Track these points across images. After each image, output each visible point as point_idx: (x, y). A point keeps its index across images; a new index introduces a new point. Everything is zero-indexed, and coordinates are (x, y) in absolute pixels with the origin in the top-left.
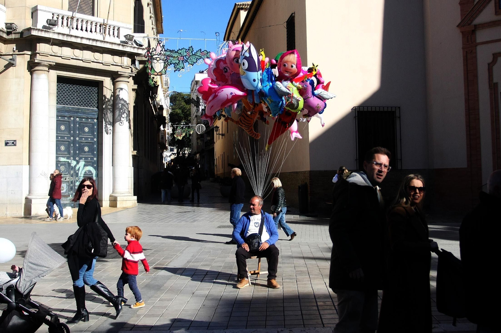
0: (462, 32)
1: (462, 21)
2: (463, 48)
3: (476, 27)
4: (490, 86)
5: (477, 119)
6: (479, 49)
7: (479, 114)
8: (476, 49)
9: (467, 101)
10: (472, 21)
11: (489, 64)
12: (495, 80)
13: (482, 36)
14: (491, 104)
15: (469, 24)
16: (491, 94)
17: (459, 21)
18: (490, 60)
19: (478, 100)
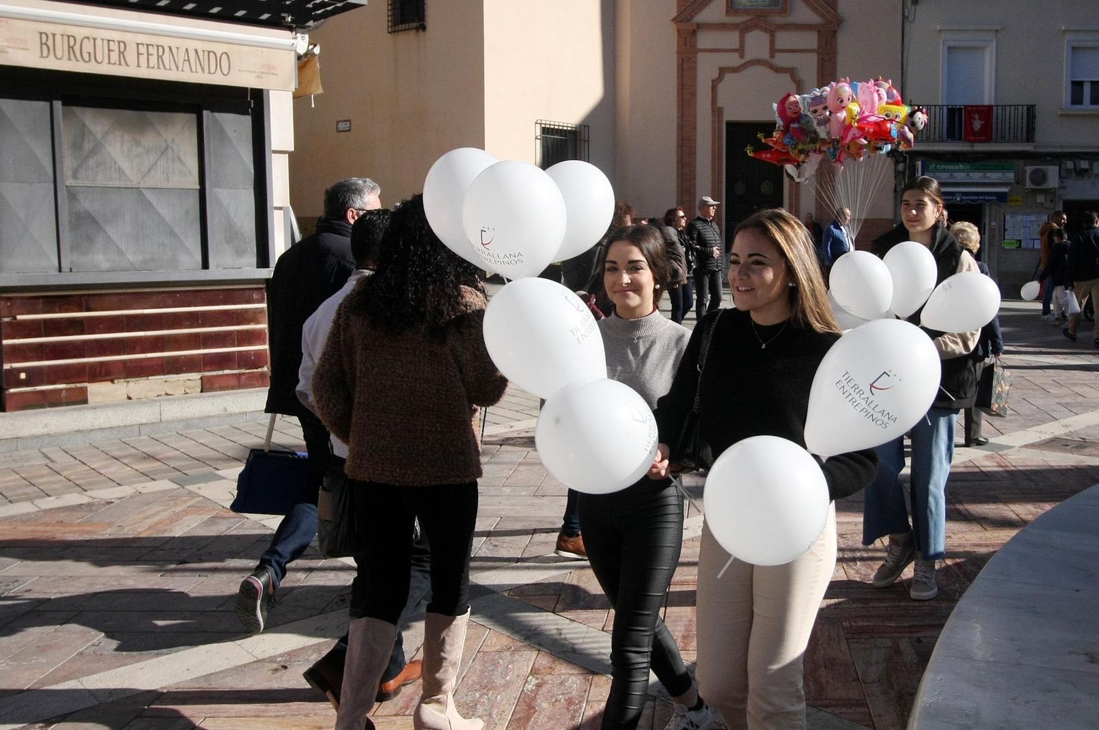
0: (678, 31)
1: (680, 13)
2: (678, 53)
3: (700, 26)
4: (713, 111)
5: (692, 154)
6: (701, 57)
7: (695, 147)
8: (696, 57)
9: (681, 127)
10: (692, 17)
11: (713, 81)
12: (720, 104)
13: (705, 40)
14: (713, 135)
15: (688, 21)
16: (713, 122)
17: (674, 13)
18: (716, 75)
19: (695, 128)
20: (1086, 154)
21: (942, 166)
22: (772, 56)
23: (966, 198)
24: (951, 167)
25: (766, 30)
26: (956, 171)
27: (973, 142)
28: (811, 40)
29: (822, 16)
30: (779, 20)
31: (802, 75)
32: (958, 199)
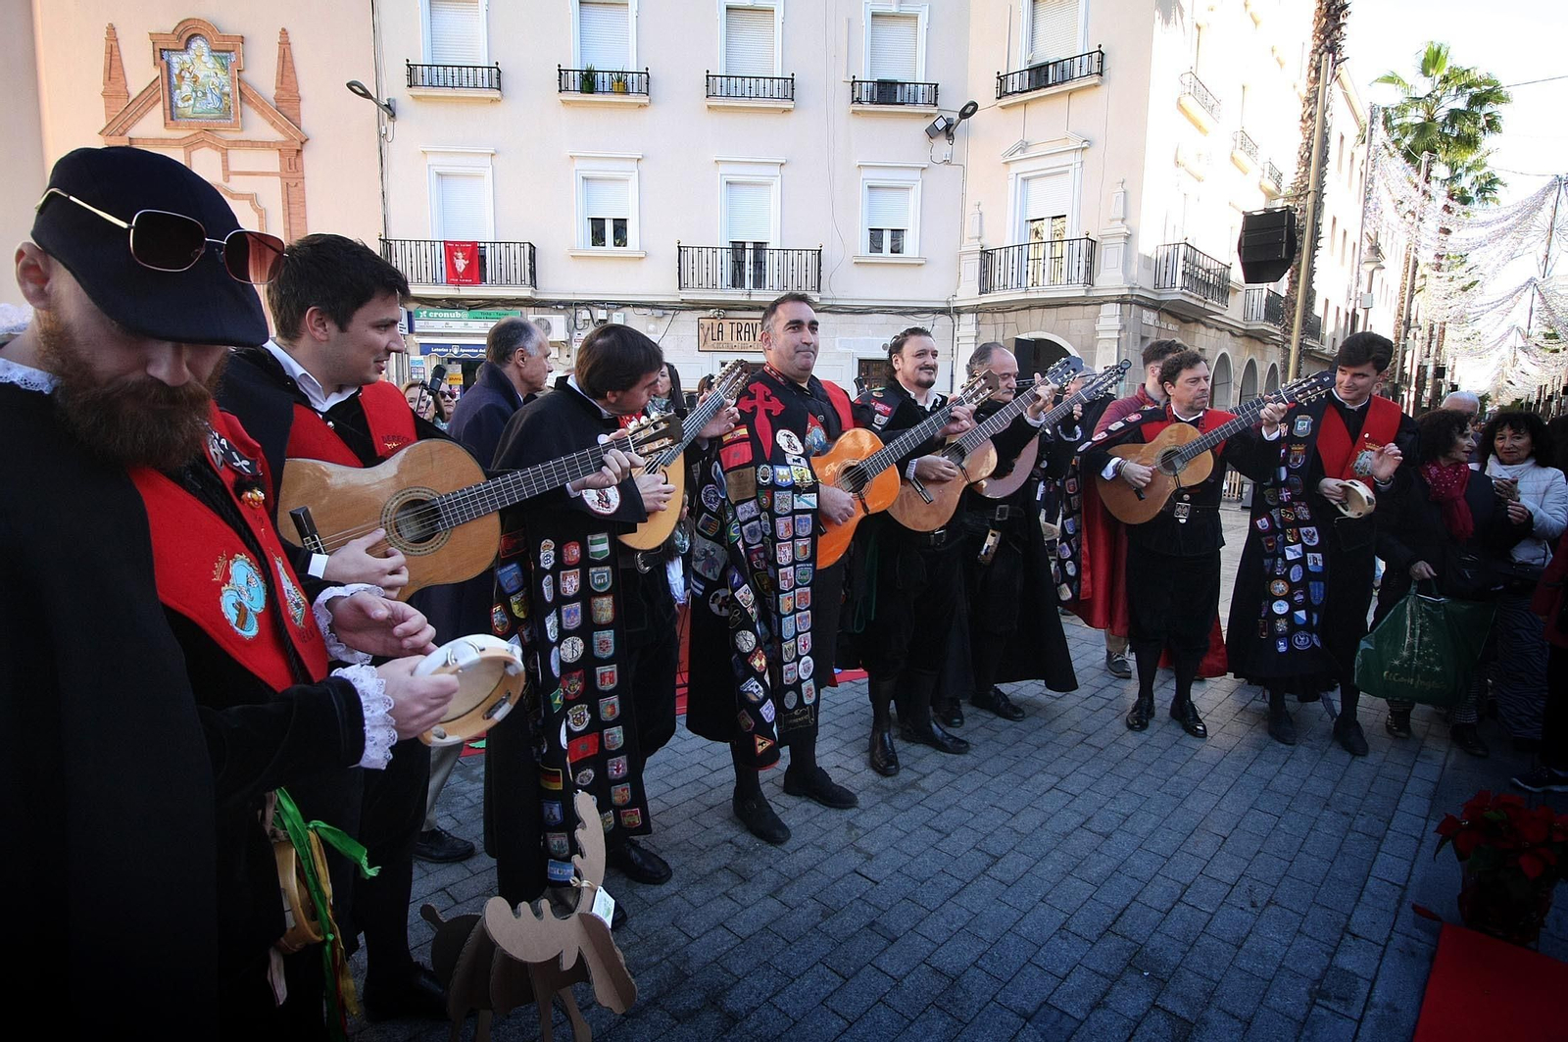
1: (109, 125)
15: (121, 134)
17: (102, 125)
20: (603, 302)
21: (436, 314)
22: (227, 178)
23: (464, 351)
24: (446, 315)
25: (216, 148)
26: (451, 319)
27: (459, 284)
28: (271, 161)
29: (282, 132)
30: (232, 136)
31: (264, 203)
32: (456, 352)
